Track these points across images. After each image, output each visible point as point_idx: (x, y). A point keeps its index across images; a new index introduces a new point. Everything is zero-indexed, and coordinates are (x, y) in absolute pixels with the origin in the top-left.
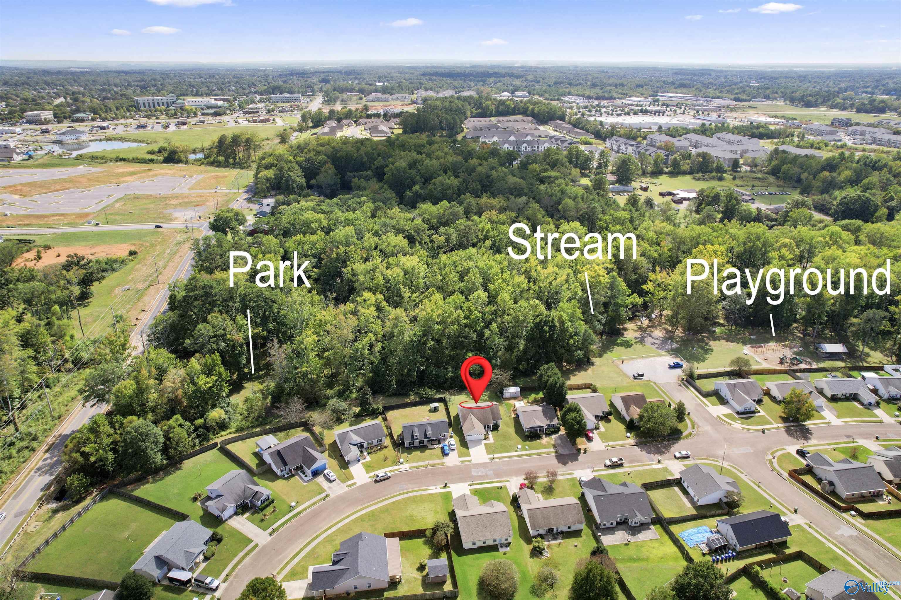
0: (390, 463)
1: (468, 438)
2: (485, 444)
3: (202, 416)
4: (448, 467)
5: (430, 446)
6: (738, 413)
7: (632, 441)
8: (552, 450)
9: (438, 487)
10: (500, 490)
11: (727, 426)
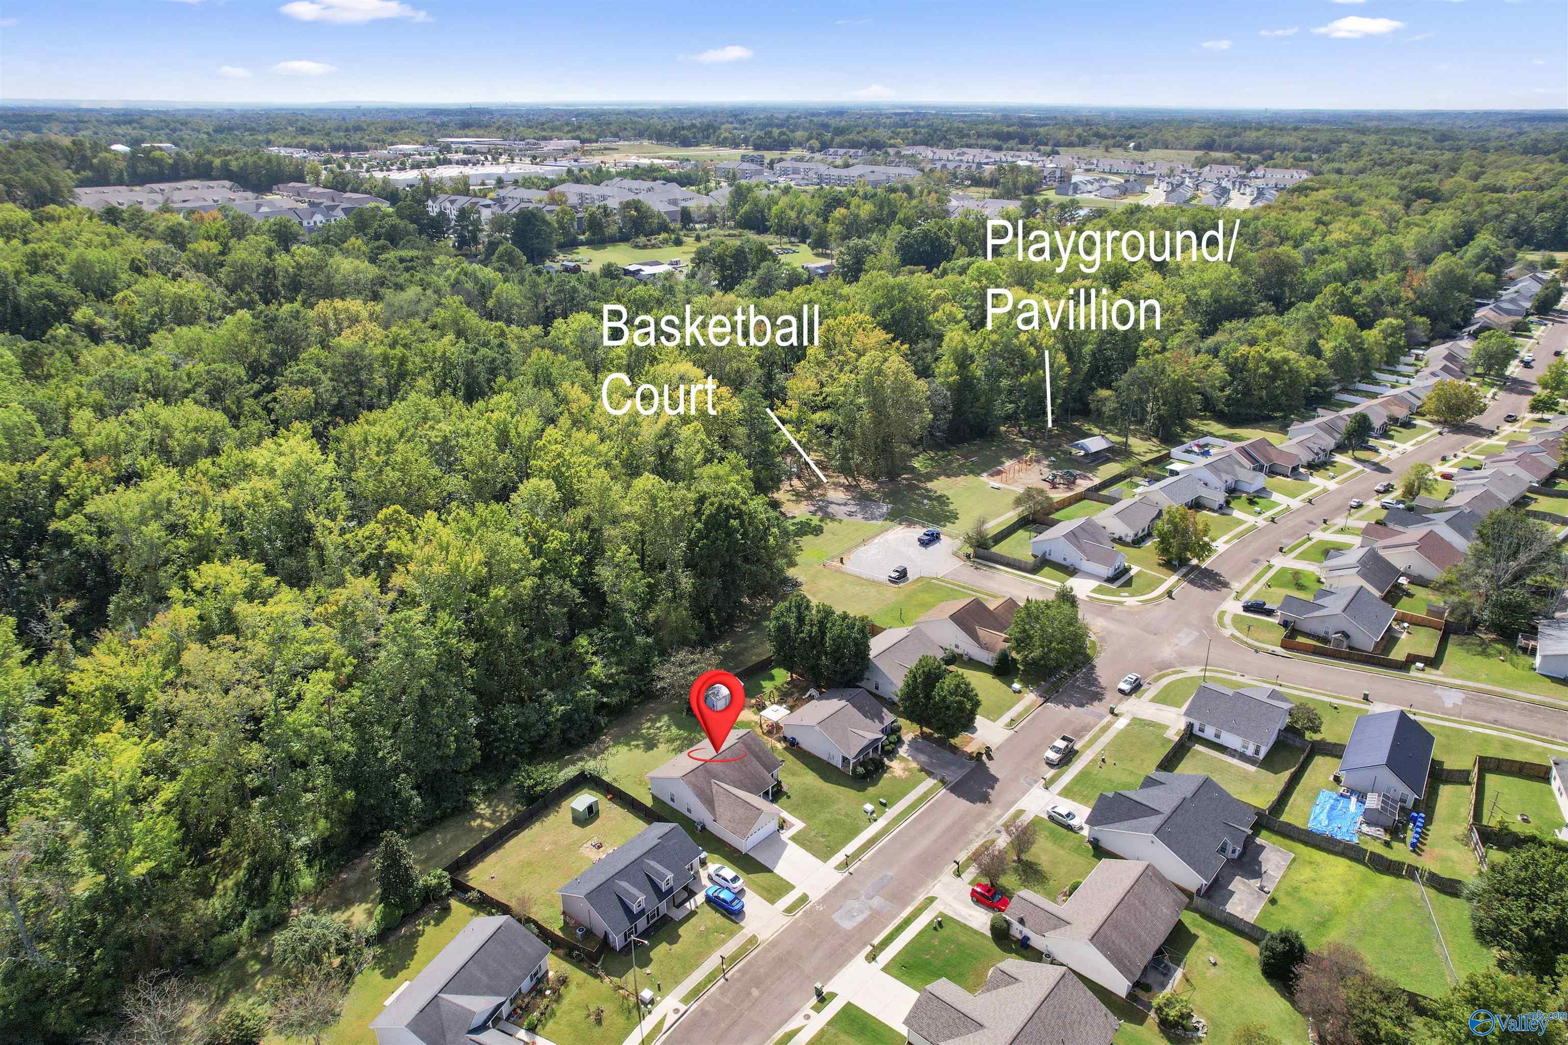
0: (621, 1021)
1: (744, 845)
2: (793, 838)
4: (774, 944)
5: (677, 914)
6: (1111, 580)
7: (1030, 697)
8: (930, 782)
9: (807, 1009)
10: (942, 933)
11: (1118, 607)
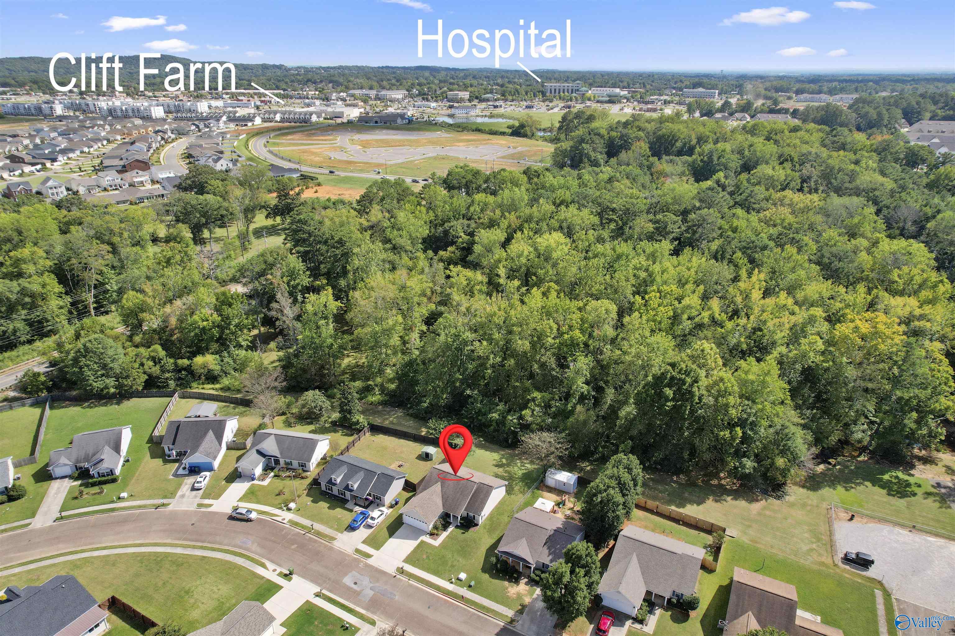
0: (276, 501)
1: (406, 519)
2: (422, 543)
3: (189, 358)
5: (349, 505)
8: (510, 613)
9: (279, 570)
